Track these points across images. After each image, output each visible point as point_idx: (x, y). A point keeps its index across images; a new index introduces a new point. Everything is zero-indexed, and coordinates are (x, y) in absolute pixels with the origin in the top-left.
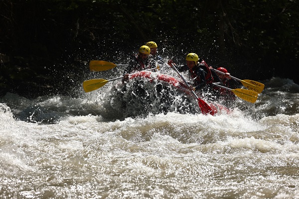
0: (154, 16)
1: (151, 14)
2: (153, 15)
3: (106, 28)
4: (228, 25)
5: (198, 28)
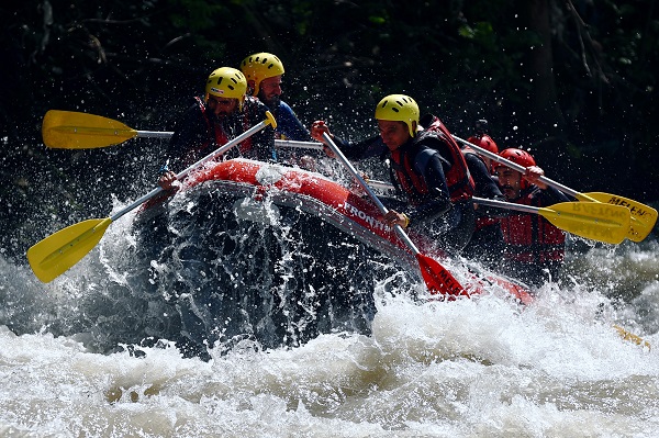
3: (145, 21)
4: (566, 11)
5: (460, 24)
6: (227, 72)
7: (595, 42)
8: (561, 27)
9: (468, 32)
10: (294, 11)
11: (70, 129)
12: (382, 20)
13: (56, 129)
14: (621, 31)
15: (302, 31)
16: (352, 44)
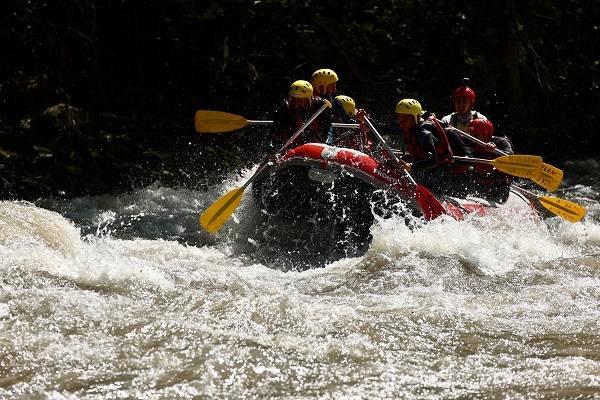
0: (377, 30)
1: (370, 28)
2: (374, 29)
3: (281, 55)
4: (527, 49)
5: (465, 56)
6: (301, 83)
7: (544, 67)
8: (524, 58)
9: (470, 61)
10: (368, 49)
11: (212, 121)
12: (419, 54)
13: (204, 121)
14: (560, 60)
15: (373, 61)
16: (402, 68)
